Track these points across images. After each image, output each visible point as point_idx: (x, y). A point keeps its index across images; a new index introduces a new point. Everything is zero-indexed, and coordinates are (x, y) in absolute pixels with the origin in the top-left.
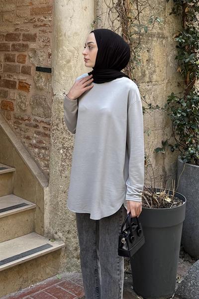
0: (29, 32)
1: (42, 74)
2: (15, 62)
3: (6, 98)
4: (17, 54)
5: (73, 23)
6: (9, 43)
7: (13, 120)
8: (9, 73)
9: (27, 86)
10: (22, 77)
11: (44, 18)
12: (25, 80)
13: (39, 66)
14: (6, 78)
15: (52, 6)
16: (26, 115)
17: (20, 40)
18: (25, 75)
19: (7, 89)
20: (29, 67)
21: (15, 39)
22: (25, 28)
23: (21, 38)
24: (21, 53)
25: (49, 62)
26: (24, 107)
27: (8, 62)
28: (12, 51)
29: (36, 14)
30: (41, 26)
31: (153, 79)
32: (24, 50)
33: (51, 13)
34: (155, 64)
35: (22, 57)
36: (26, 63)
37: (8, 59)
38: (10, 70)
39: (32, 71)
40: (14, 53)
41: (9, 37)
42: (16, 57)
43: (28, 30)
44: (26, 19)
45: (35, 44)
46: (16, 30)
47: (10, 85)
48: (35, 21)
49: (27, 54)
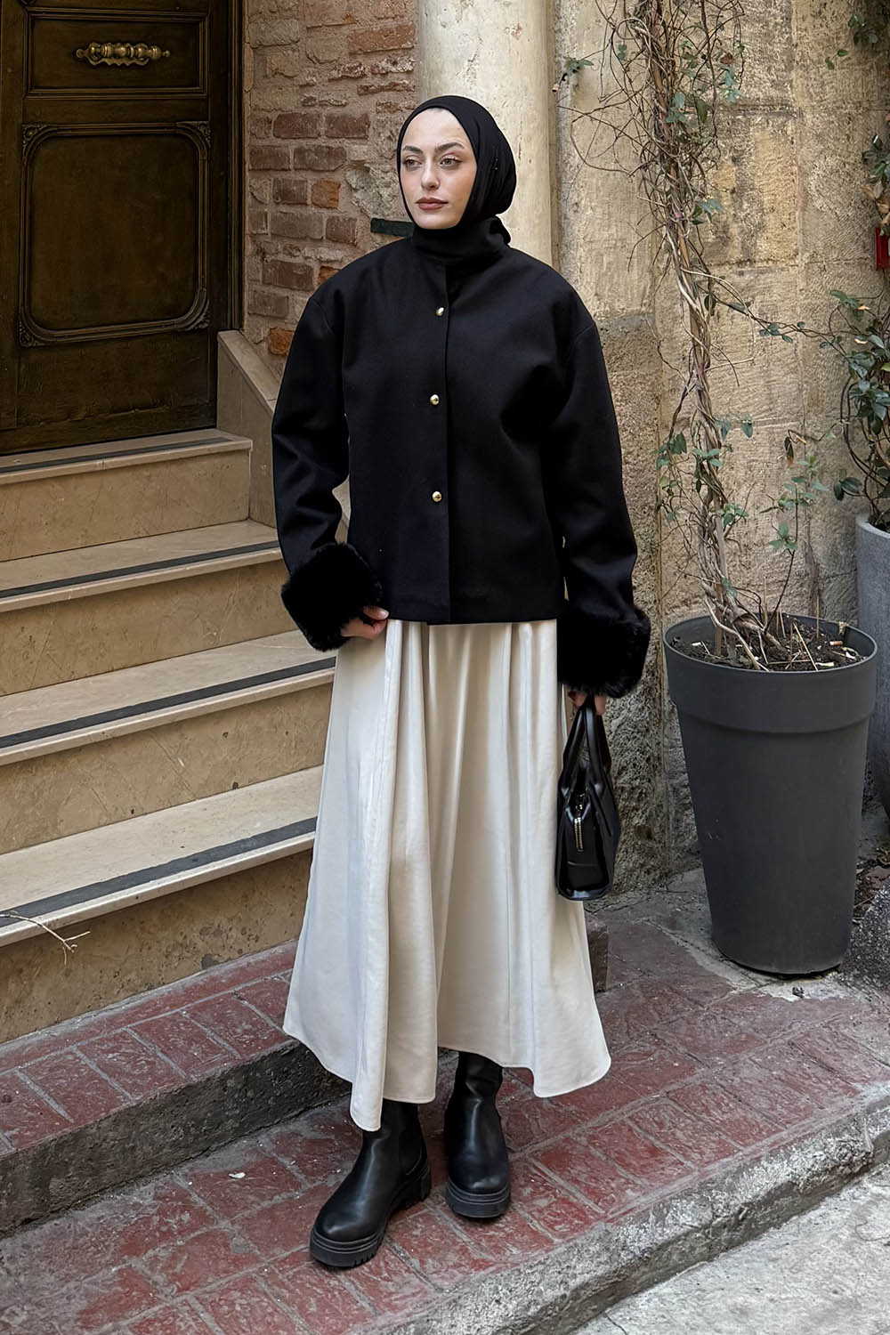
0: (346, 110)
2: (307, 205)
3: (284, 318)
4: (311, 179)
5: (479, 80)
6: (287, 146)
8: (287, 242)
10: (330, 254)
11: (389, 65)
12: (340, 262)
13: (377, 217)
14: (281, 257)
15: (413, 27)
17: (319, 135)
18: (339, 246)
19: (283, 293)
20: (350, 219)
21: (302, 133)
22: (332, 97)
23: (322, 129)
24: (323, 175)
27: (286, 205)
28: (296, 169)
29: (366, 53)
30: (382, 89)
31: (757, 252)
32: (333, 168)
33: (410, 49)
34: (761, 203)
35: (328, 188)
36: (342, 205)
37: (284, 195)
38: (293, 232)
39: (359, 234)
40: (299, 176)
41: (287, 124)
42: (309, 190)
43: (344, 102)
44: (335, 69)
45: (365, 148)
46: (307, 103)
47: (292, 277)
48: (364, 75)
49: (342, 179)
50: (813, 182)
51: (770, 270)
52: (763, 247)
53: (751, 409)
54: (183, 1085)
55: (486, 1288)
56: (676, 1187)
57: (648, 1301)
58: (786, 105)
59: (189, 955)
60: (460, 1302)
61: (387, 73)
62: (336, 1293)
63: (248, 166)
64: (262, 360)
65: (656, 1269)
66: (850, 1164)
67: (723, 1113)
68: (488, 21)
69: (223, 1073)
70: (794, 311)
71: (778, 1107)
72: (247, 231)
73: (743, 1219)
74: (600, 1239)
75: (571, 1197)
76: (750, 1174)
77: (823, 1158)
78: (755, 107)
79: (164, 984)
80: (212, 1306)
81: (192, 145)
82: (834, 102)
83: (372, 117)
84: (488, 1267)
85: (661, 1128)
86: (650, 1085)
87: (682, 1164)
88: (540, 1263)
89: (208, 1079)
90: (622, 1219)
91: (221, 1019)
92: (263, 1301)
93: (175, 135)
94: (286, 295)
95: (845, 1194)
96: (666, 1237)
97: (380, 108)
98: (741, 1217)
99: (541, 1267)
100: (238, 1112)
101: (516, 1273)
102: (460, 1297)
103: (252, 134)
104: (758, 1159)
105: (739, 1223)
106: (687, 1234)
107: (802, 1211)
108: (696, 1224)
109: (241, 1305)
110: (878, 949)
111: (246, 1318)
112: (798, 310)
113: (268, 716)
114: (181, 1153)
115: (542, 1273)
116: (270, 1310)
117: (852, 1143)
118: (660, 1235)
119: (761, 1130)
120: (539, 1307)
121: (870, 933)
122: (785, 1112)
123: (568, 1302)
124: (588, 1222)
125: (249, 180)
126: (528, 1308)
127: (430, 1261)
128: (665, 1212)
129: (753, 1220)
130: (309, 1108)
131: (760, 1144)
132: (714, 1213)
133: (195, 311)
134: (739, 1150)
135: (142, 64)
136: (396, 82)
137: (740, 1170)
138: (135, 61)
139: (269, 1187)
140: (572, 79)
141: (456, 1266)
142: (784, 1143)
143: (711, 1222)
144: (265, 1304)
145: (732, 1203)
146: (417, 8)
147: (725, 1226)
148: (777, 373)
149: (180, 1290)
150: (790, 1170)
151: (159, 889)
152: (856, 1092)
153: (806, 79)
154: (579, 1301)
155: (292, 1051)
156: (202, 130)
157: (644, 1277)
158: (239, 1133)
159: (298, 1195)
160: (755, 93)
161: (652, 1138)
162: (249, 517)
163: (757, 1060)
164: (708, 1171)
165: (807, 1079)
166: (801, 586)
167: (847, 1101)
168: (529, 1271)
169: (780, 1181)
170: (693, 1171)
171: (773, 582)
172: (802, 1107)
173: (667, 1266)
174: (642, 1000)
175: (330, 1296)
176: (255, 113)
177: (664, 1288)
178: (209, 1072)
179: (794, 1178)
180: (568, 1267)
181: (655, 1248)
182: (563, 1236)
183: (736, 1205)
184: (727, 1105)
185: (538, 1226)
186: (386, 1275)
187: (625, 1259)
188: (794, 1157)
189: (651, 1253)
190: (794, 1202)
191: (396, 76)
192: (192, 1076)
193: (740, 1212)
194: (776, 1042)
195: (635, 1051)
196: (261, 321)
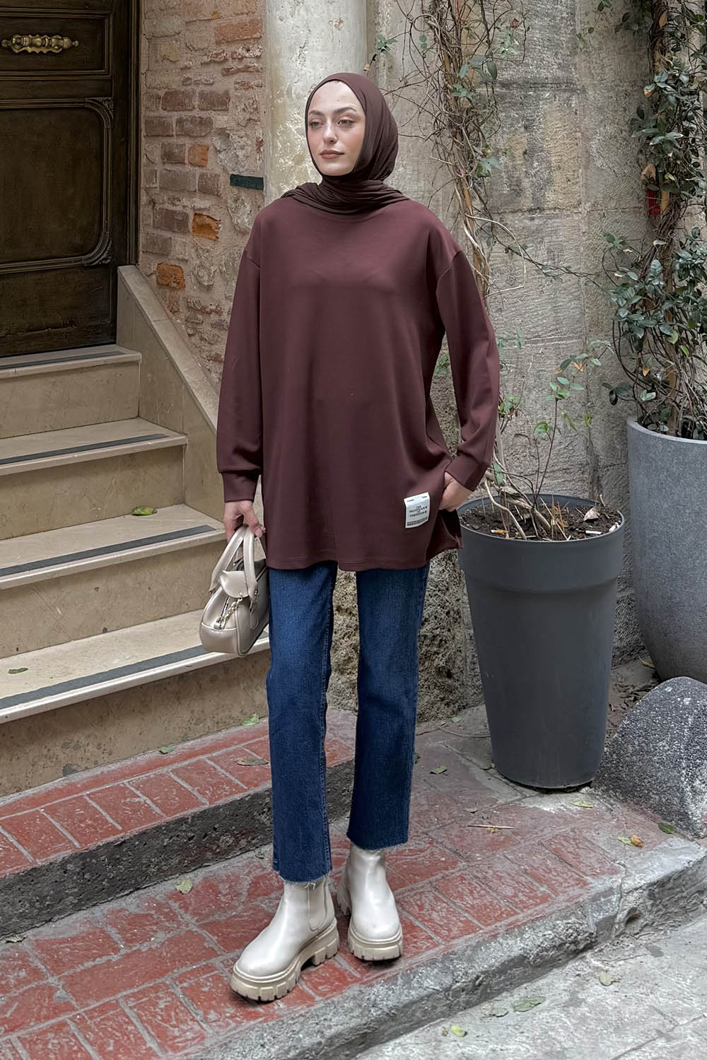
0: (213, 88)
1: (244, 194)
2: (184, 163)
3: (167, 255)
4: (188, 142)
5: (308, 63)
6: (171, 117)
7: (184, 313)
8: (171, 194)
9: (213, 224)
10: (201, 203)
11: (244, 52)
12: (208, 209)
13: (235, 173)
14: (166, 206)
15: (261, 21)
16: (211, 298)
17: (194, 108)
18: (207, 197)
19: (167, 234)
20: (215, 175)
21: (181, 106)
22: (203, 78)
23: (196, 103)
24: (199, 141)
25: (259, 162)
26: (206, 278)
27: (170, 165)
28: (177, 135)
29: (228, 42)
30: (239, 71)
31: (546, 202)
32: (203, 134)
33: (259, 38)
34: (550, 162)
35: (200, 150)
36: (209, 166)
37: (169, 156)
38: (175, 185)
39: (222, 187)
40: (181, 141)
41: (172, 100)
42: (187, 152)
43: (211, 81)
44: (206, 55)
45: (226, 118)
46: (185, 82)
47: (174, 222)
48: (226, 60)
49: (209, 143)
50: (594, 145)
51: (556, 216)
52: (551, 197)
53: (539, 329)
54: (30, 868)
55: (253, 1035)
56: (424, 956)
57: (393, 1049)
58: (571, 83)
59: (53, 764)
60: (231, 1045)
61: (243, 58)
62: (132, 1036)
63: (143, 133)
64: (152, 288)
65: (400, 1024)
66: (575, 942)
67: (474, 899)
68: (316, 16)
69: (64, 858)
70: (578, 250)
71: (520, 894)
72: (142, 186)
73: (480, 985)
74: (354, 998)
75: (336, 963)
76: (488, 948)
77: (551, 937)
78: (544, 85)
79: (30, 788)
80: (30, 1045)
81: (98, 116)
82: (613, 81)
83: (232, 92)
84: (257, 1018)
85: (420, 910)
86: (418, 876)
87: (432, 939)
88: (301, 1015)
89: (51, 864)
90: (374, 982)
91: (70, 815)
92: (71, 1041)
93: (83, 108)
94: (169, 236)
95: (569, 966)
96: (411, 998)
97: (237, 86)
98: (477, 982)
99: (301, 1019)
100: (76, 890)
101: (280, 1023)
102: (230, 1042)
103: (147, 108)
104: (495, 936)
105: (476, 988)
106: (428, 996)
107: (530, 978)
108: (437, 988)
109: (53, 1044)
110: (620, 768)
111: (55, 1054)
113: (133, 574)
114: (27, 923)
115: (302, 1023)
116: (75, 1048)
117: (577, 925)
118: (406, 996)
119: (502, 913)
120: (297, 1051)
121: (614, 755)
122: (525, 899)
123: (323, 1048)
124: (347, 984)
125: (145, 144)
126: (287, 1052)
127: (212, 1012)
128: (412, 977)
129: (488, 986)
130: (138, 889)
131: (498, 924)
132: (454, 979)
133: (100, 249)
134: (481, 929)
135: (58, 51)
136: (249, 64)
137: (479, 945)
138: (51, 50)
139: (94, 951)
141: (232, 1017)
142: (519, 923)
143: (451, 986)
144: (72, 1044)
145: (470, 971)
146: (264, 6)
147: (463, 990)
148: (563, 300)
149: (6, 1031)
150: (522, 945)
151: (26, 711)
152: (585, 884)
153: (589, 62)
154: (333, 1048)
155: (124, 842)
156: (106, 105)
157: (391, 1030)
158: (77, 907)
159: (115, 958)
160: (544, 73)
161: (411, 918)
162: (138, 416)
163: (509, 857)
164: (452, 945)
165: (548, 873)
166: (583, 473)
167: (577, 891)
168: (292, 1022)
169: (513, 954)
170: (440, 944)
171: (559, 470)
172: (540, 895)
173: (410, 1022)
174: (426, 807)
175: (126, 1038)
176: (150, 90)
177: (407, 1039)
178: (52, 858)
179: (526, 953)
180: (325, 1019)
181: (401, 1005)
182: (323, 994)
183: (473, 973)
184: (478, 892)
185: (305, 986)
186: (174, 1022)
187: (375, 1014)
188: (526, 936)
189: (397, 1010)
190: (525, 972)
191: (249, 60)
192: (38, 861)
193: (478, 978)
194: (527, 843)
195: (412, 848)
196: (152, 257)
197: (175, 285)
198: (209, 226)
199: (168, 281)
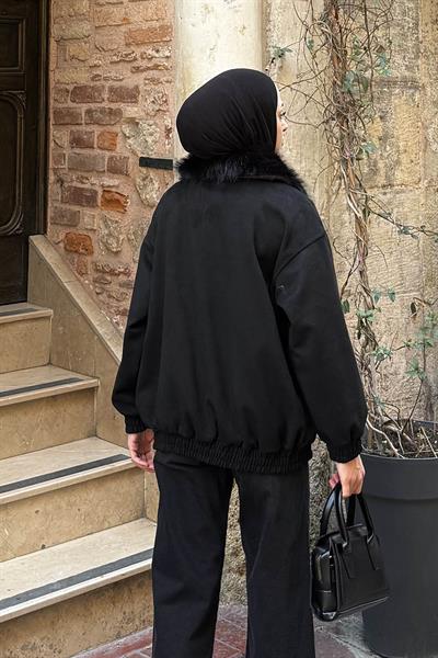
0: (123, 83)
1: (152, 173)
2: (94, 148)
3: (76, 226)
4: (97, 130)
6: (80, 108)
7: (92, 275)
8: (79, 174)
9: (122, 199)
10: (109, 181)
11: (154, 52)
12: (117, 187)
13: (144, 156)
14: (74, 184)
15: (171, 27)
16: (120, 262)
17: (103, 100)
18: (116, 176)
19: (76, 208)
20: (125, 158)
21: (91, 99)
22: (113, 74)
23: (106, 96)
24: (105, 128)
26: (115, 245)
27: (78, 149)
28: (86, 124)
29: (137, 44)
30: (148, 69)
31: (395, 179)
32: (112, 123)
33: (169, 41)
34: (398, 146)
35: (109, 136)
36: (118, 149)
37: (77, 141)
38: (82, 166)
39: (131, 168)
40: (88, 129)
41: (80, 93)
42: (96, 140)
43: (121, 78)
44: (115, 55)
45: (135, 109)
46: (95, 78)
47: (84, 198)
48: (135, 59)
49: (119, 130)
51: (403, 191)
58: (415, 82)
61: (152, 58)
63: (52, 122)
64: (60, 254)
68: (223, 23)
70: (418, 218)
72: (51, 166)
78: (395, 83)
81: (13, 107)
83: (141, 88)
93: (2, 100)
94: (78, 210)
97: (147, 82)
103: (56, 100)
112: (421, 218)
125: (53, 131)
133: (14, 221)
136: (158, 63)
140: (278, 62)
146: (174, 13)
156: (20, 98)
162: (50, 363)
176: (57, 85)
191: (158, 59)
196: (60, 228)
197: (83, 251)
198: (118, 201)
199: (76, 247)
